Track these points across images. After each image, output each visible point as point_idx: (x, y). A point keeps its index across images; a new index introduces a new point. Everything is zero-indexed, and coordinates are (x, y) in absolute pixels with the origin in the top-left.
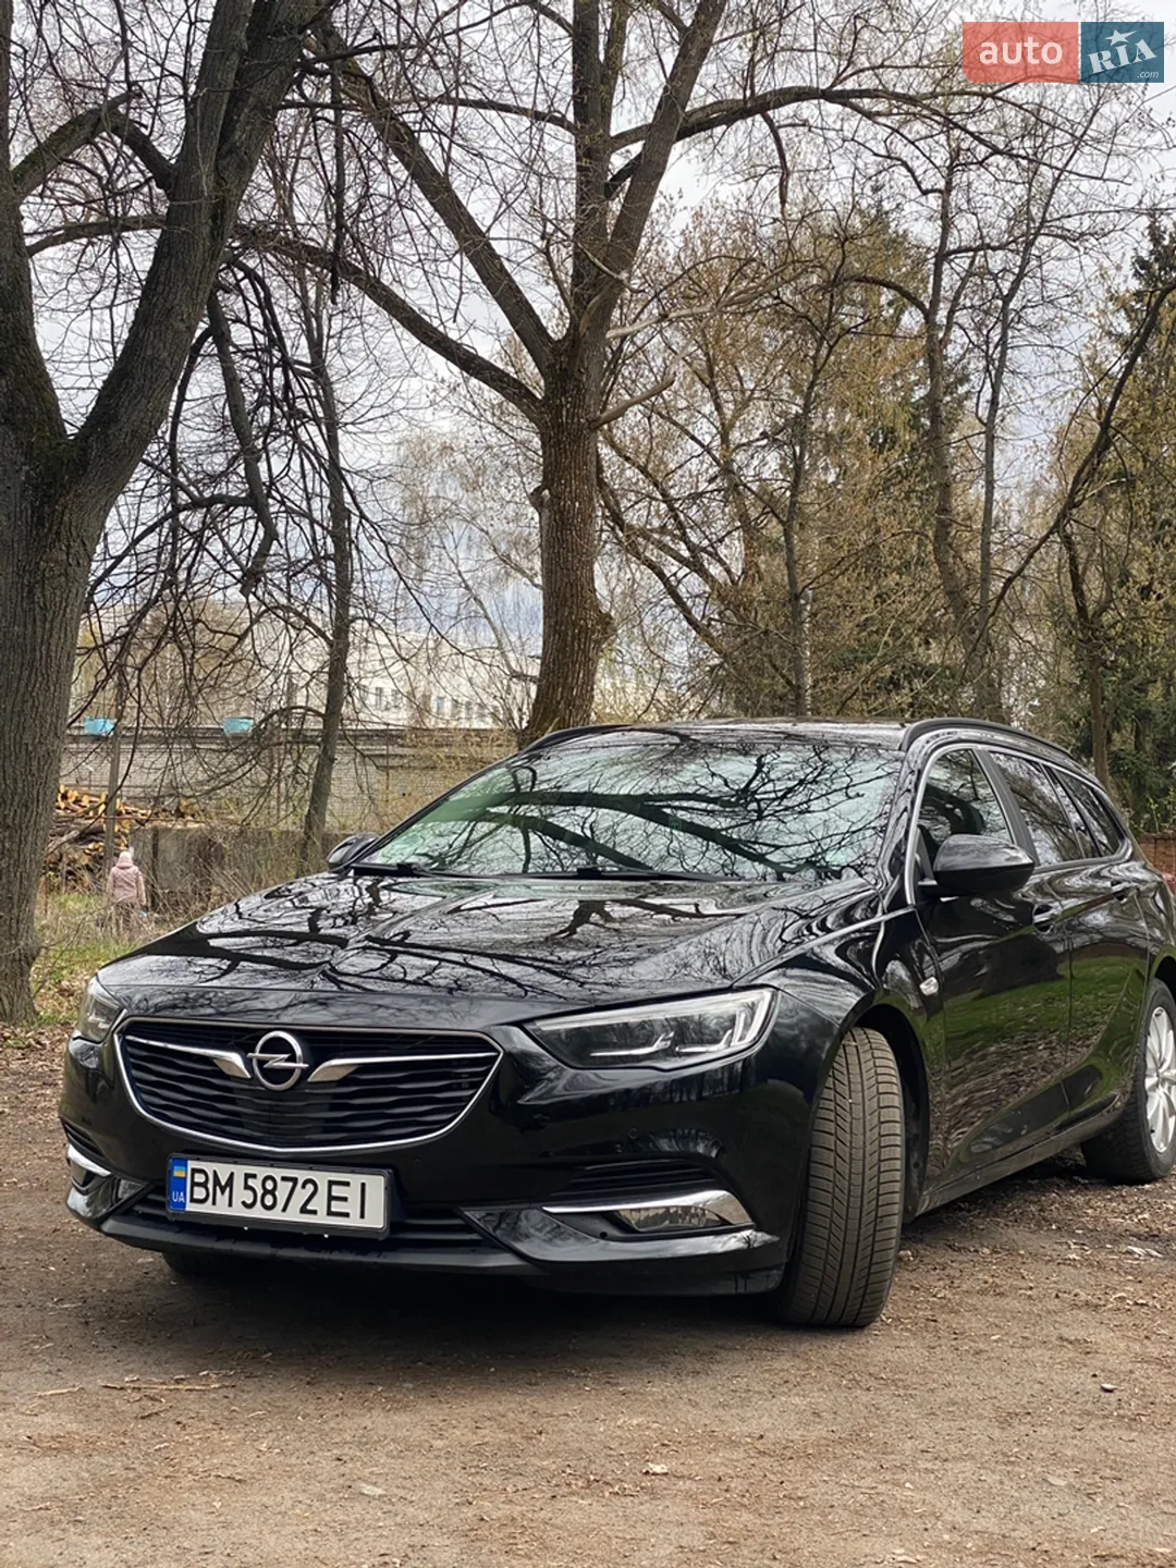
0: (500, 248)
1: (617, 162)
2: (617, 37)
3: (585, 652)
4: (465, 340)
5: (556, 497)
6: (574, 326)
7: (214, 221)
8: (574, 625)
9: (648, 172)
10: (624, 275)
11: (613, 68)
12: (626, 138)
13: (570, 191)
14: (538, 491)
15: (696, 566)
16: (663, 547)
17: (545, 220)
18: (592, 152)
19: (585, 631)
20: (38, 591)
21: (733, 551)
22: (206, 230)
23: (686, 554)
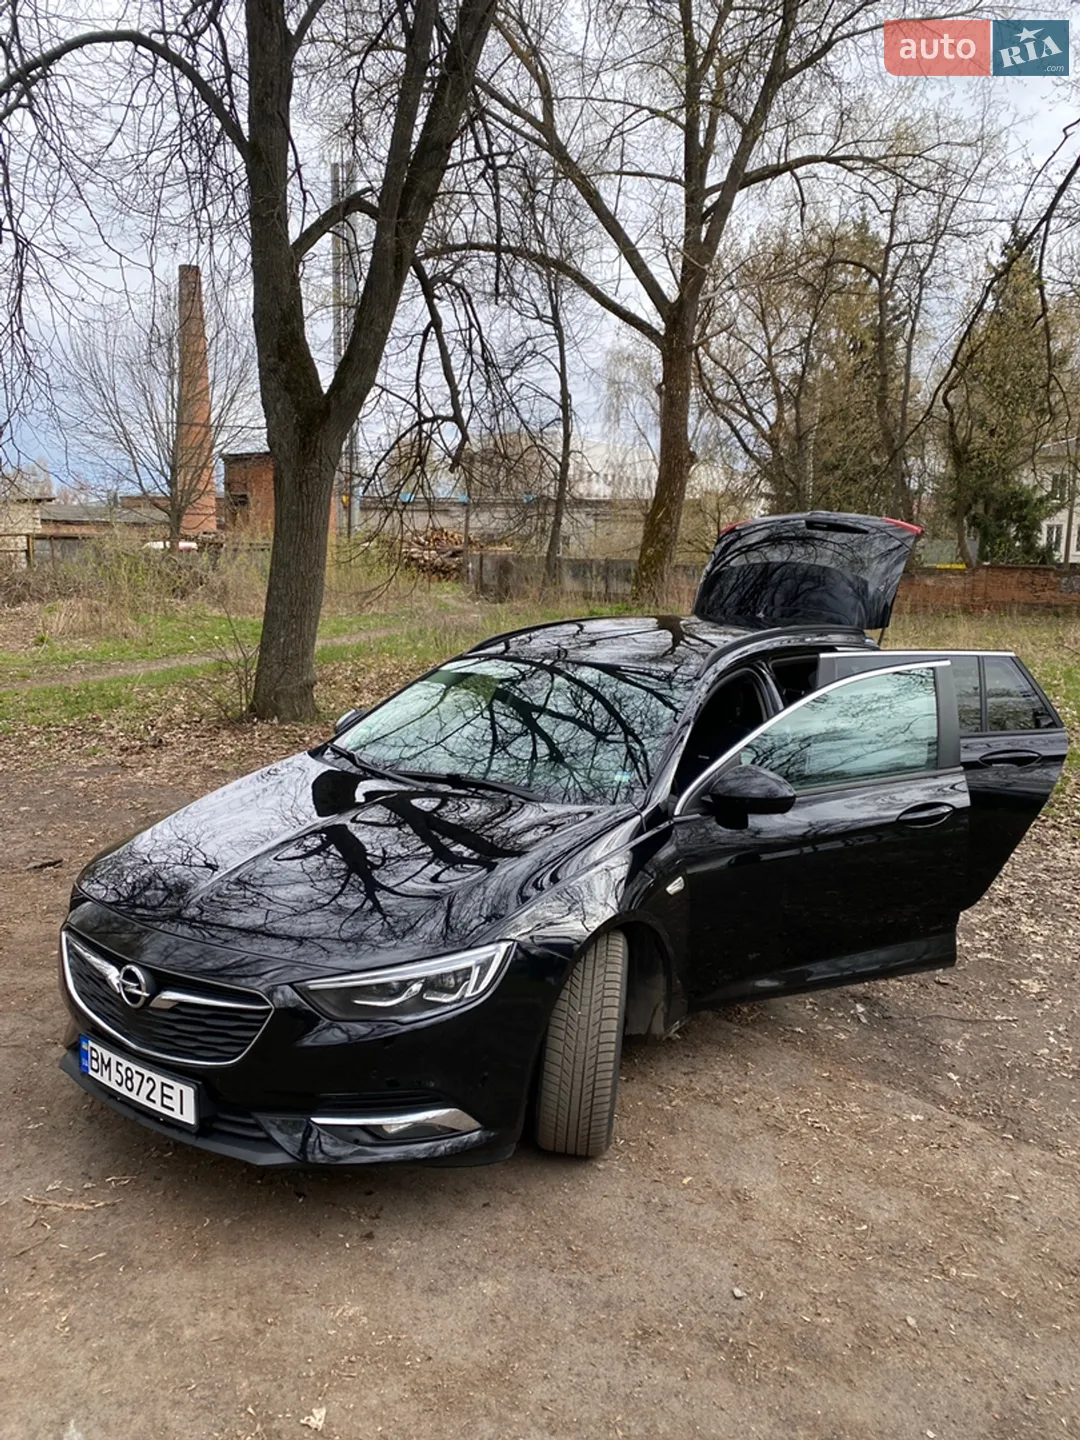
0: (643, 253)
1: (708, 202)
2: (711, 132)
3: (681, 473)
4: (624, 305)
5: (669, 388)
6: (681, 295)
7: (396, 265)
8: (676, 457)
9: (722, 209)
10: (707, 266)
11: (708, 150)
12: (713, 189)
13: (681, 220)
14: (660, 385)
15: (751, 419)
16: (734, 409)
17: (664, 238)
18: (693, 198)
19: (680, 461)
20: (304, 486)
21: (771, 411)
22: (391, 272)
23: (746, 413)
